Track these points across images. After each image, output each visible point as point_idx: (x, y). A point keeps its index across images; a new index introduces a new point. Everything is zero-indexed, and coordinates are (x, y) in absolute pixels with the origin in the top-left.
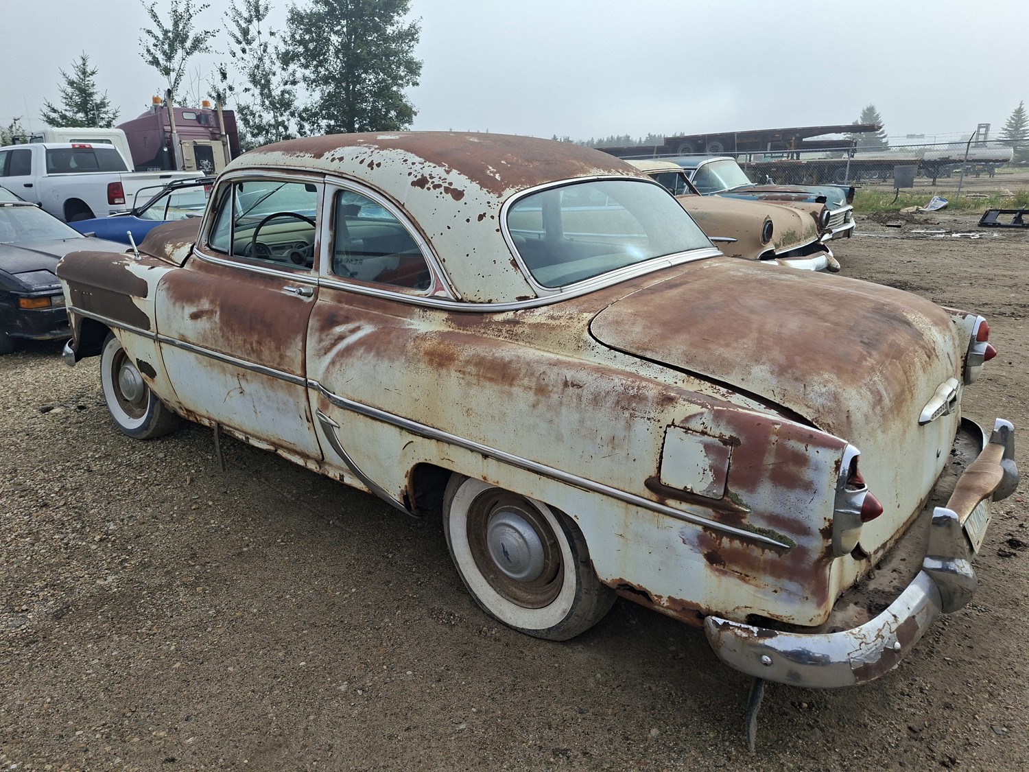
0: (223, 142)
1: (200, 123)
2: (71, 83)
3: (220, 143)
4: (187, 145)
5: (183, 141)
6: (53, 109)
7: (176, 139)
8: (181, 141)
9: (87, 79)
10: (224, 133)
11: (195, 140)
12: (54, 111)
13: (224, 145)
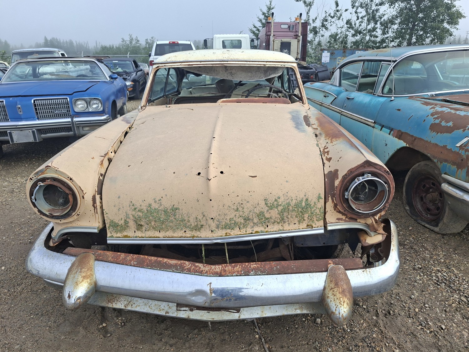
0: (298, 40)
1: (289, 30)
2: (264, 14)
3: (297, 40)
4: (277, 42)
5: (275, 40)
6: (255, 26)
7: (272, 38)
8: (274, 40)
9: (270, 11)
10: (300, 35)
11: (282, 39)
12: (255, 27)
13: (298, 42)
